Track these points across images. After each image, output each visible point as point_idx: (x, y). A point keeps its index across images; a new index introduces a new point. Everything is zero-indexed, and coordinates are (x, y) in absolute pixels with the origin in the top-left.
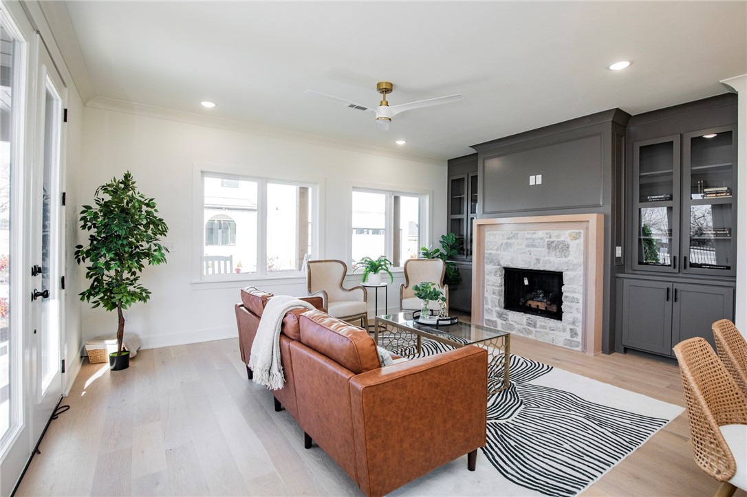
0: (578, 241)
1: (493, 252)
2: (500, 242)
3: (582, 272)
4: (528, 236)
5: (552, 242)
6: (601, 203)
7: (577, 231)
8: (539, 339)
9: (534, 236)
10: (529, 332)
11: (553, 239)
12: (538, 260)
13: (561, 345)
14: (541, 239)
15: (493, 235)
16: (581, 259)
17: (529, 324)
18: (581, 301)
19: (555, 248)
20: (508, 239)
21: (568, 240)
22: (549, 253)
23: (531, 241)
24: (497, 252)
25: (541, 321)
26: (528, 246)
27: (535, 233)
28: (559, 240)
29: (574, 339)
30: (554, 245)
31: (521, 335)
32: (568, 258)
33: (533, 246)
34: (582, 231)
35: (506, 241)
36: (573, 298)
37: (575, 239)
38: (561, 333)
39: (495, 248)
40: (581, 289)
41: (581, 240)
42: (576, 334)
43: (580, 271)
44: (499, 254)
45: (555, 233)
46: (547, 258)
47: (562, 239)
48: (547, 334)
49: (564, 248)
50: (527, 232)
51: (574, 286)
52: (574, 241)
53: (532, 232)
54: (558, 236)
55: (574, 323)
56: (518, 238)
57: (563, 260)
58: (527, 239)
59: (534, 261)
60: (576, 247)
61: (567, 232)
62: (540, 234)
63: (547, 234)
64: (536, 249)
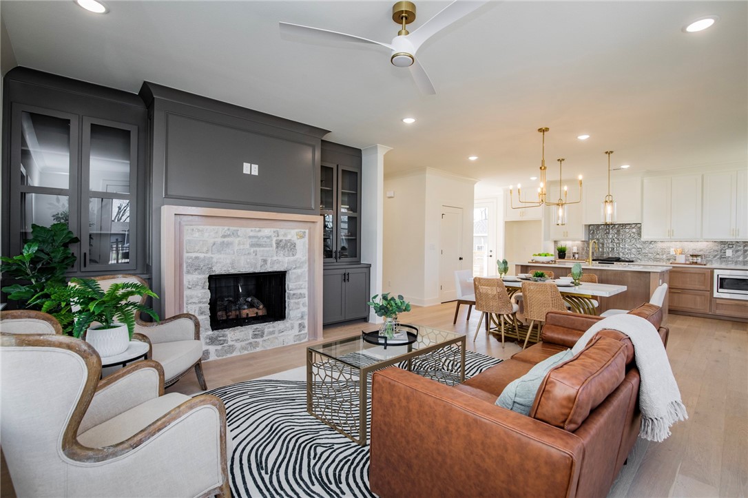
0: (303, 240)
1: (202, 255)
2: (212, 241)
3: (307, 269)
4: (252, 234)
5: (281, 241)
6: (313, 206)
7: (303, 230)
8: (269, 348)
9: (259, 234)
10: (257, 344)
11: (280, 238)
12: (265, 261)
13: (292, 343)
14: (268, 237)
15: (199, 230)
16: (305, 258)
17: (255, 336)
18: (307, 296)
19: (284, 247)
20: (224, 236)
21: (295, 239)
22: (277, 252)
23: (255, 240)
24: (209, 255)
25: (268, 327)
26: (252, 245)
27: (260, 231)
28: (287, 239)
29: (303, 332)
30: (282, 244)
31: (246, 352)
32: (297, 256)
33: (259, 245)
34: (307, 231)
35: (219, 240)
36: (300, 294)
37: (302, 237)
38: (290, 332)
39: (205, 249)
40: (306, 285)
41: (306, 239)
42: (304, 327)
43: (305, 268)
44: (212, 258)
45: (282, 232)
46: (275, 258)
47: (289, 237)
48: (277, 338)
49: (291, 247)
50: (250, 229)
51: (301, 283)
52: (300, 240)
53: (257, 229)
54: (285, 235)
55: (302, 317)
56: (239, 236)
57: (292, 258)
58: (250, 237)
59: (260, 263)
60: (302, 246)
61: (294, 232)
62: (267, 232)
63: (274, 232)
64: (262, 249)
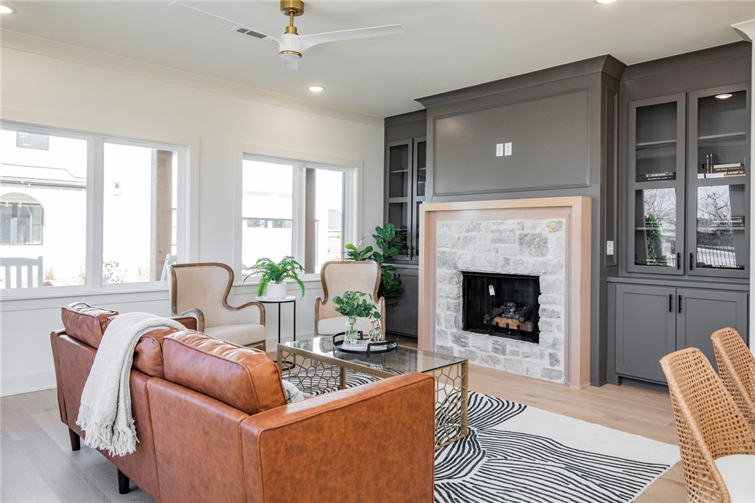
0: (558, 234)
1: (447, 250)
2: (457, 235)
3: (564, 275)
4: (494, 227)
5: (526, 236)
6: (588, 183)
7: (557, 220)
8: (509, 371)
9: (502, 227)
10: (496, 361)
11: (525, 232)
12: (507, 260)
13: (538, 376)
14: (511, 231)
15: (447, 225)
16: (562, 259)
17: (496, 350)
18: (563, 316)
19: (529, 244)
20: (468, 231)
21: (546, 232)
22: (521, 250)
23: (497, 234)
24: (454, 250)
25: (510, 345)
26: (494, 241)
27: (503, 223)
28: (535, 232)
29: (555, 368)
30: (527, 239)
31: (486, 365)
32: (546, 257)
33: (501, 241)
34: (564, 220)
35: (464, 234)
36: (553, 311)
37: (555, 230)
38: (538, 361)
39: (450, 244)
40: (563, 299)
41: (562, 233)
42: (557, 361)
43: (562, 274)
44: (456, 253)
45: (528, 223)
46: (518, 258)
47: (538, 231)
48: (520, 362)
49: (539, 244)
50: (492, 222)
51: (555, 295)
52: (554, 234)
53: (499, 221)
54: (533, 227)
55: (554, 346)
56: (480, 230)
57: (540, 259)
58: (492, 231)
59: (501, 262)
60: (556, 241)
61: (545, 222)
62: (510, 224)
63: (519, 224)
64: (504, 245)
